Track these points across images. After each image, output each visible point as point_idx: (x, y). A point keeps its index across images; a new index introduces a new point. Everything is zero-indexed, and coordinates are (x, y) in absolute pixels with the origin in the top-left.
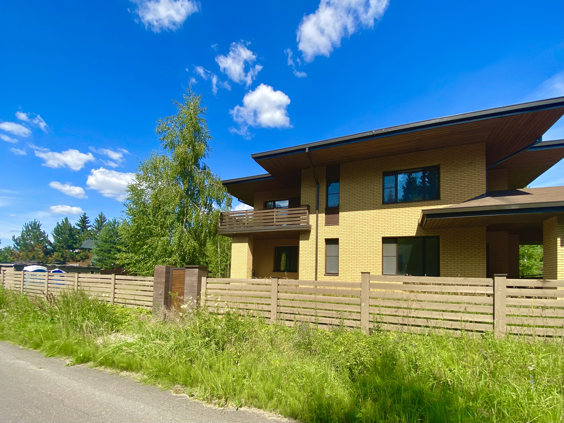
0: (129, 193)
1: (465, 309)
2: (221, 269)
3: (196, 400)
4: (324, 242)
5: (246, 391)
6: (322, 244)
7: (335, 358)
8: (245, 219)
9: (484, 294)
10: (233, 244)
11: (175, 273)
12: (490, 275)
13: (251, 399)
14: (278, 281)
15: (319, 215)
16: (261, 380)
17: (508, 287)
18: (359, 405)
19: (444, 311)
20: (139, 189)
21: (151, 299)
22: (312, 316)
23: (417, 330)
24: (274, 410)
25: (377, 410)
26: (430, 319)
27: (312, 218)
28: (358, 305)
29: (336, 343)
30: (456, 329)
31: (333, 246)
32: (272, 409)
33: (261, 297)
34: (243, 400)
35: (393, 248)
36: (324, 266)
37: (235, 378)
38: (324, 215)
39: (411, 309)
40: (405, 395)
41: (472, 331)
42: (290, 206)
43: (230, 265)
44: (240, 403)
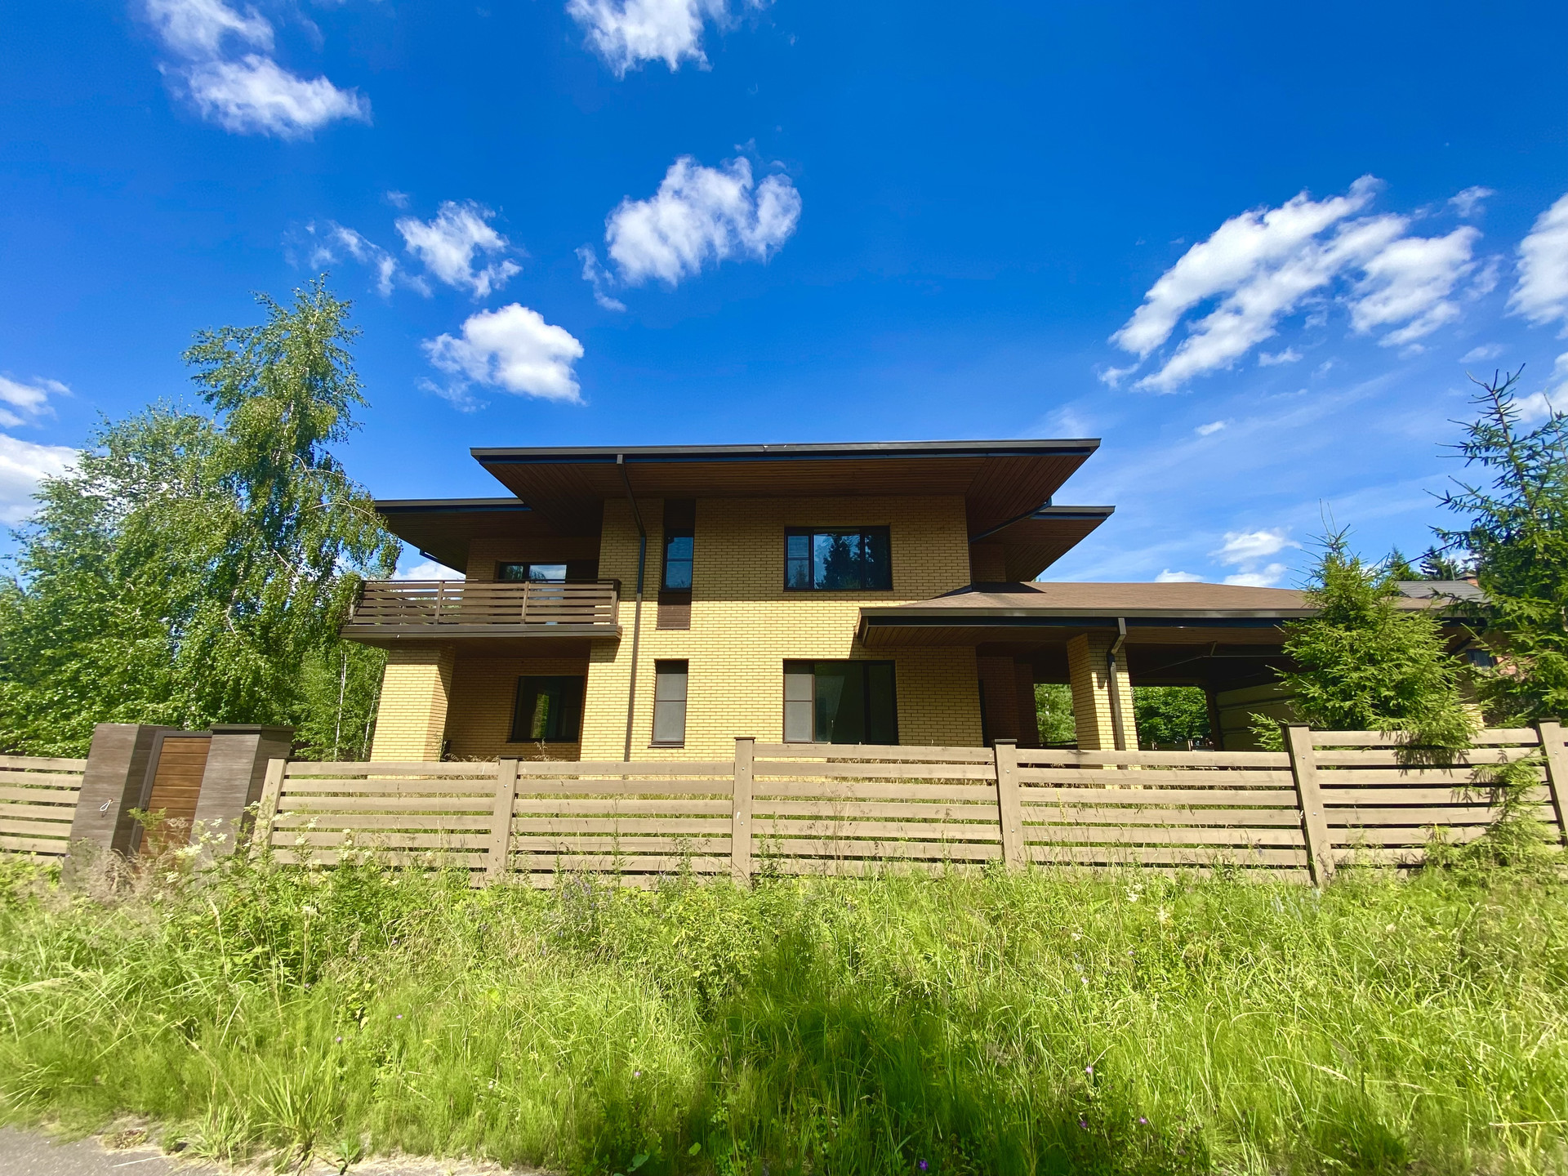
0: (47, 503)
1: (947, 814)
2: (341, 737)
3: (194, 1162)
4: (653, 666)
5: (381, 1105)
6: (647, 672)
7: (662, 961)
8: (435, 602)
9: (980, 781)
10: (388, 667)
11: (173, 747)
12: (988, 743)
13: (394, 1131)
14: (517, 767)
15: (643, 604)
16: (436, 1060)
17: (1021, 765)
18: (719, 1085)
19: (908, 820)
20: (85, 494)
21: (65, 830)
22: (608, 853)
23: (856, 868)
24: (470, 1149)
25: (765, 1089)
26: (880, 839)
27: (626, 610)
28: (727, 817)
29: (667, 921)
30: (934, 860)
31: (674, 678)
32: (465, 1147)
33: (464, 813)
34: (367, 1139)
35: (806, 682)
36: (648, 724)
37: (345, 1069)
38: (655, 605)
39: (842, 819)
40: (830, 1039)
41: (964, 862)
42: (569, 579)
43: (373, 724)
44: (354, 1147)
